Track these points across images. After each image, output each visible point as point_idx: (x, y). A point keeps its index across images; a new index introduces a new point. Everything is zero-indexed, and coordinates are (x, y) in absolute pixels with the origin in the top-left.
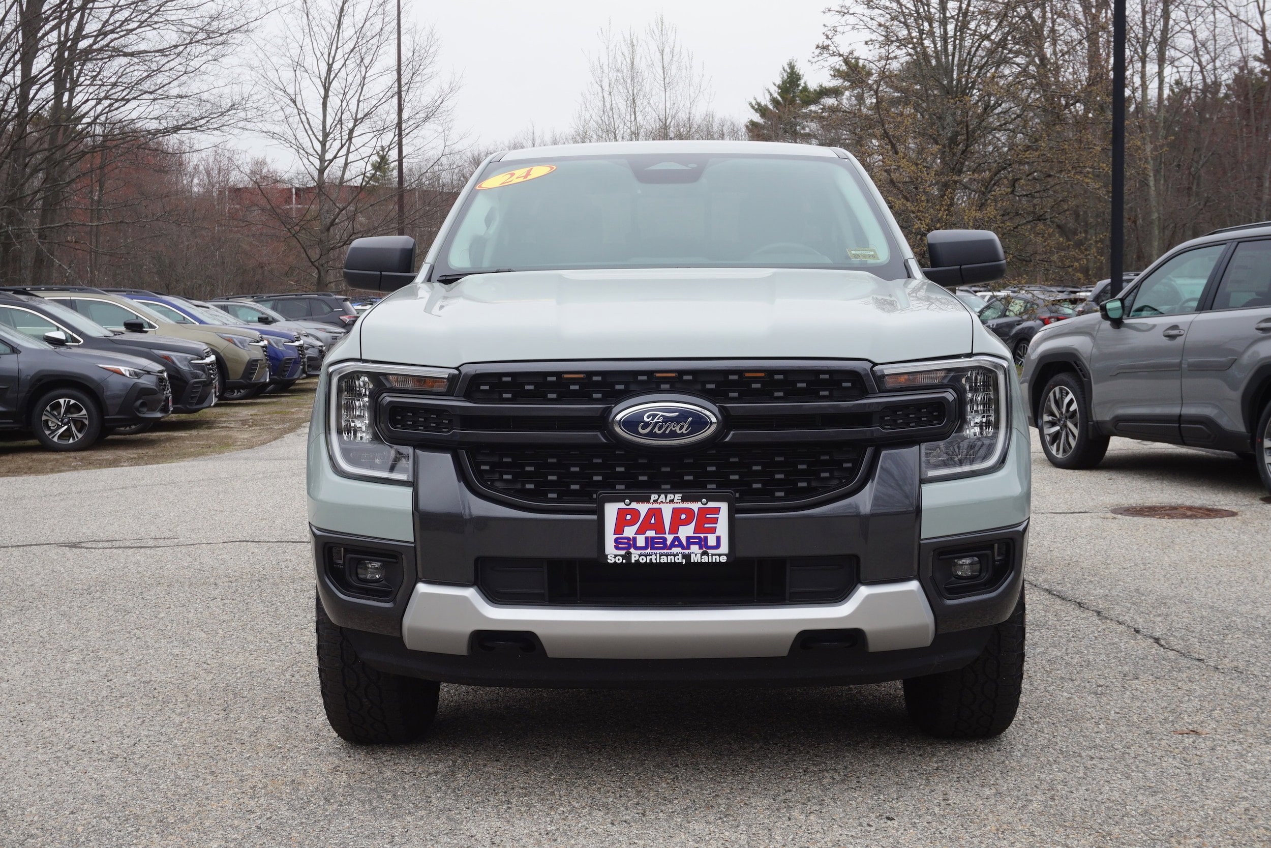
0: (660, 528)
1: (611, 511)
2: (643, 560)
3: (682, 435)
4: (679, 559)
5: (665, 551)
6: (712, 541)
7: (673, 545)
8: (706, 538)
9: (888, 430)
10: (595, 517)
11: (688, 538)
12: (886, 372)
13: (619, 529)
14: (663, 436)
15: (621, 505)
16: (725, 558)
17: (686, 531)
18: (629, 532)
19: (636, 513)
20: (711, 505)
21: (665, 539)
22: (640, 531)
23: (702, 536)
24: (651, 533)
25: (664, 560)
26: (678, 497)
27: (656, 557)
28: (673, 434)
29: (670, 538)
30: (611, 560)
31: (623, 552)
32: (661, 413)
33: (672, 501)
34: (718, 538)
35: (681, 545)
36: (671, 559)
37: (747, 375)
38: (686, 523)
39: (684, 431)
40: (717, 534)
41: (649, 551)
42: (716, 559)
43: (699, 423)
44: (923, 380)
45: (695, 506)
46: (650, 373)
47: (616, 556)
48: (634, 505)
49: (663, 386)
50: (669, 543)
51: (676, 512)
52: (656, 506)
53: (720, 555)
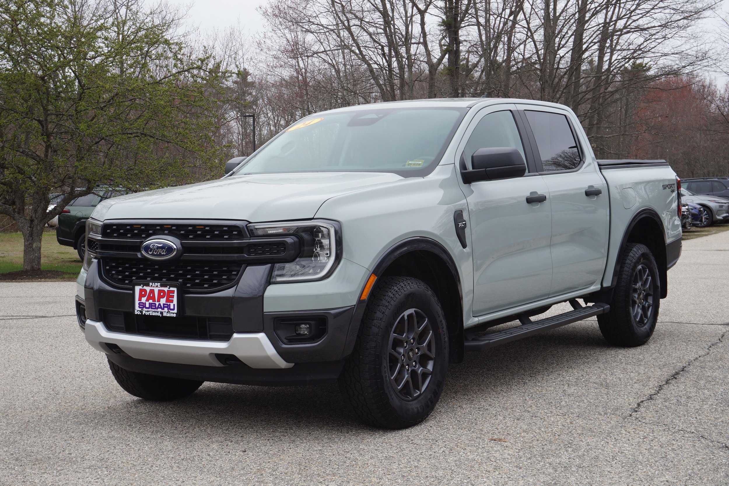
0: (153, 298)
1: (137, 289)
2: (147, 314)
3: (163, 255)
4: (159, 314)
5: (156, 310)
6: (172, 307)
7: (158, 308)
8: (170, 304)
9: (253, 256)
10: (132, 292)
11: (164, 304)
12: (256, 227)
13: (140, 299)
14: (157, 255)
15: (140, 287)
16: (175, 315)
17: (163, 301)
18: (144, 300)
19: (145, 291)
20: (172, 289)
21: (155, 304)
22: (147, 300)
23: (168, 303)
24: (151, 301)
25: (154, 314)
26: (159, 284)
27: (151, 312)
28: (160, 255)
29: (157, 304)
30: (136, 313)
31: (140, 309)
32: (156, 245)
33: (157, 286)
34: (174, 305)
35: (161, 308)
36: (156, 314)
37: (197, 227)
38: (163, 297)
39: (164, 253)
40: (174, 303)
41: (150, 309)
42: (172, 315)
43: (170, 249)
44: (270, 232)
45: (166, 289)
46: (161, 225)
47: (138, 311)
48: (145, 288)
49: (166, 232)
50: (157, 306)
51: (160, 291)
52: (152, 288)
53: (173, 313)
